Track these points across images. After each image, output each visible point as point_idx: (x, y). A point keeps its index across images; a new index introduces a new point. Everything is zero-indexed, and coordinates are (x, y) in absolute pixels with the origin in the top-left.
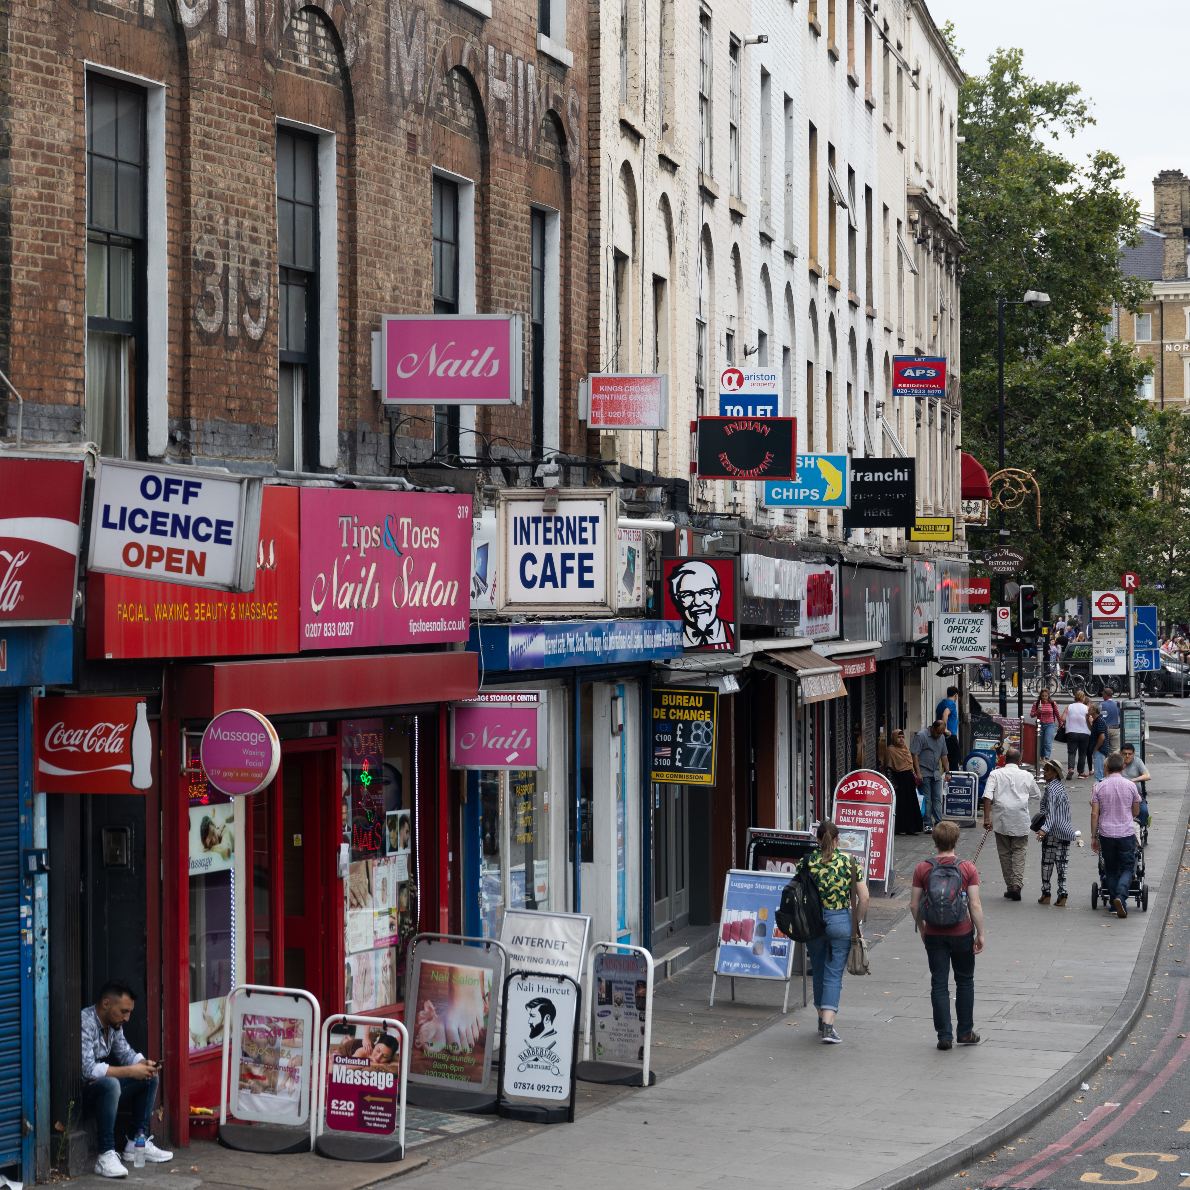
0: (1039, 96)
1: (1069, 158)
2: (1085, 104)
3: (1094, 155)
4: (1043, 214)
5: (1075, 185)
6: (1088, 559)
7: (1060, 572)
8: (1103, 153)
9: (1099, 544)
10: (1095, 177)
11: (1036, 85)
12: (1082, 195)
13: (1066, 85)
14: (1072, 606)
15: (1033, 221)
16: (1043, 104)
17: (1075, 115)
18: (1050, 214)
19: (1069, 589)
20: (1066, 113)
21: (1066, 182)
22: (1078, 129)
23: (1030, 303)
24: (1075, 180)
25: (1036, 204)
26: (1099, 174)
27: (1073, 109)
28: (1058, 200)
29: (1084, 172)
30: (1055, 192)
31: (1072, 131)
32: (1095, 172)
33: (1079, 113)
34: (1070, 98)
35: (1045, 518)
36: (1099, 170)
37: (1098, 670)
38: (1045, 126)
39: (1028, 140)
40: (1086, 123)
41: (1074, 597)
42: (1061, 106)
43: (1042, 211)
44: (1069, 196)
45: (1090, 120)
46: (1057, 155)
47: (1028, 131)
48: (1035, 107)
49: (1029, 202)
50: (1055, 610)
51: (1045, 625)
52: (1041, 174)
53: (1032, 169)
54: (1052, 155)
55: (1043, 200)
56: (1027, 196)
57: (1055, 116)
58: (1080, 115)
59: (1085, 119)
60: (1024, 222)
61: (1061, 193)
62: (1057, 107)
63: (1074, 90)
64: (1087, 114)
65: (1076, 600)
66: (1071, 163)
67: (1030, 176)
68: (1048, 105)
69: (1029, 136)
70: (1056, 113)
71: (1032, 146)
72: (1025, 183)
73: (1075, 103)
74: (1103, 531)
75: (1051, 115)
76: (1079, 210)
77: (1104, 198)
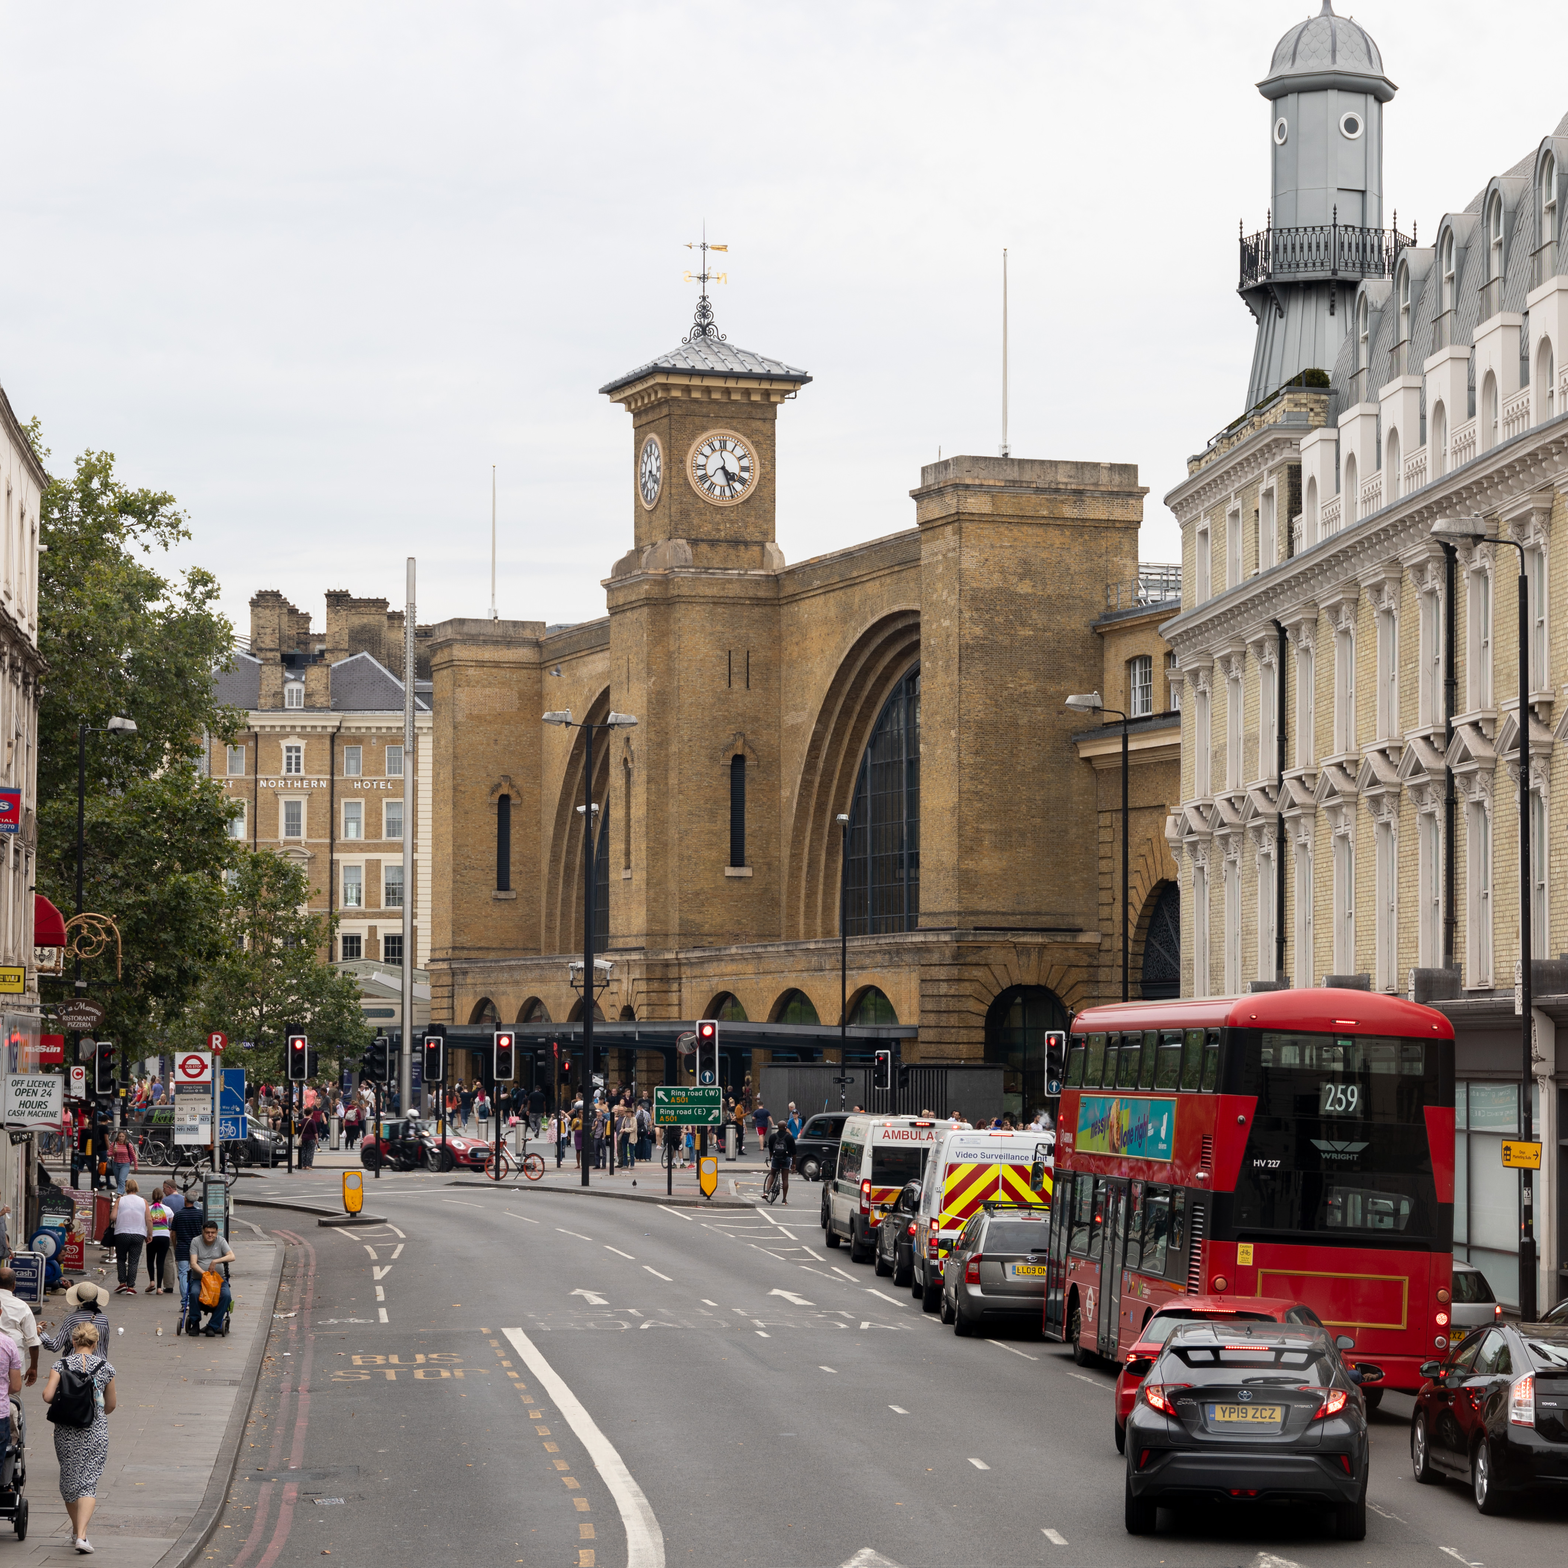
0: (130, 505)
1: (161, 573)
2: (180, 516)
3: (189, 571)
4: (132, 633)
5: (167, 603)
6: (172, 1014)
7: (141, 1029)
8: (199, 570)
9: (183, 998)
10: (188, 596)
11: (126, 492)
12: (174, 615)
13: (159, 495)
14: (153, 1065)
15: (121, 641)
16: (133, 514)
17: (169, 528)
18: (139, 634)
19: (150, 1047)
20: (159, 524)
21: (158, 599)
22: (172, 542)
23: (114, 731)
24: (168, 598)
25: (125, 622)
26: (193, 592)
27: (166, 521)
28: (147, 619)
29: (178, 590)
30: (145, 608)
31: (166, 545)
32: (189, 590)
33: (174, 525)
34: (162, 510)
35: (126, 968)
36: (193, 588)
37: (180, 1139)
38: (135, 538)
39: (117, 552)
40: (180, 537)
41: (155, 1055)
42: (154, 517)
43: (130, 631)
44: (161, 615)
45: (186, 534)
46: (148, 569)
47: (117, 542)
48: (125, 516)
49: (116, 620)
50: (134, 1069)
51: (123, 1086)
52: (129, 590)
53: (122, 585)
54: (143, 569)
55: (132, 619)
56: (114, 613)
57: (148, 527)
58: (173, 527)
59: (179, 532)
60: (111, 641)
61: (152, 610)
62: (150, 517)
63: (166, 500)
64: (182, 527)
65: (157, 1058)
66: (162, 578)
67: (119, 591)
68: (140, 515)
69: (118, 548)
70: (149, 525)
71: (122, 558)
72: (114, 599)
73: (169, 515)
74: (187, 984)
75: (143, 526)
76: (170, 632)
77: (197, 620)
